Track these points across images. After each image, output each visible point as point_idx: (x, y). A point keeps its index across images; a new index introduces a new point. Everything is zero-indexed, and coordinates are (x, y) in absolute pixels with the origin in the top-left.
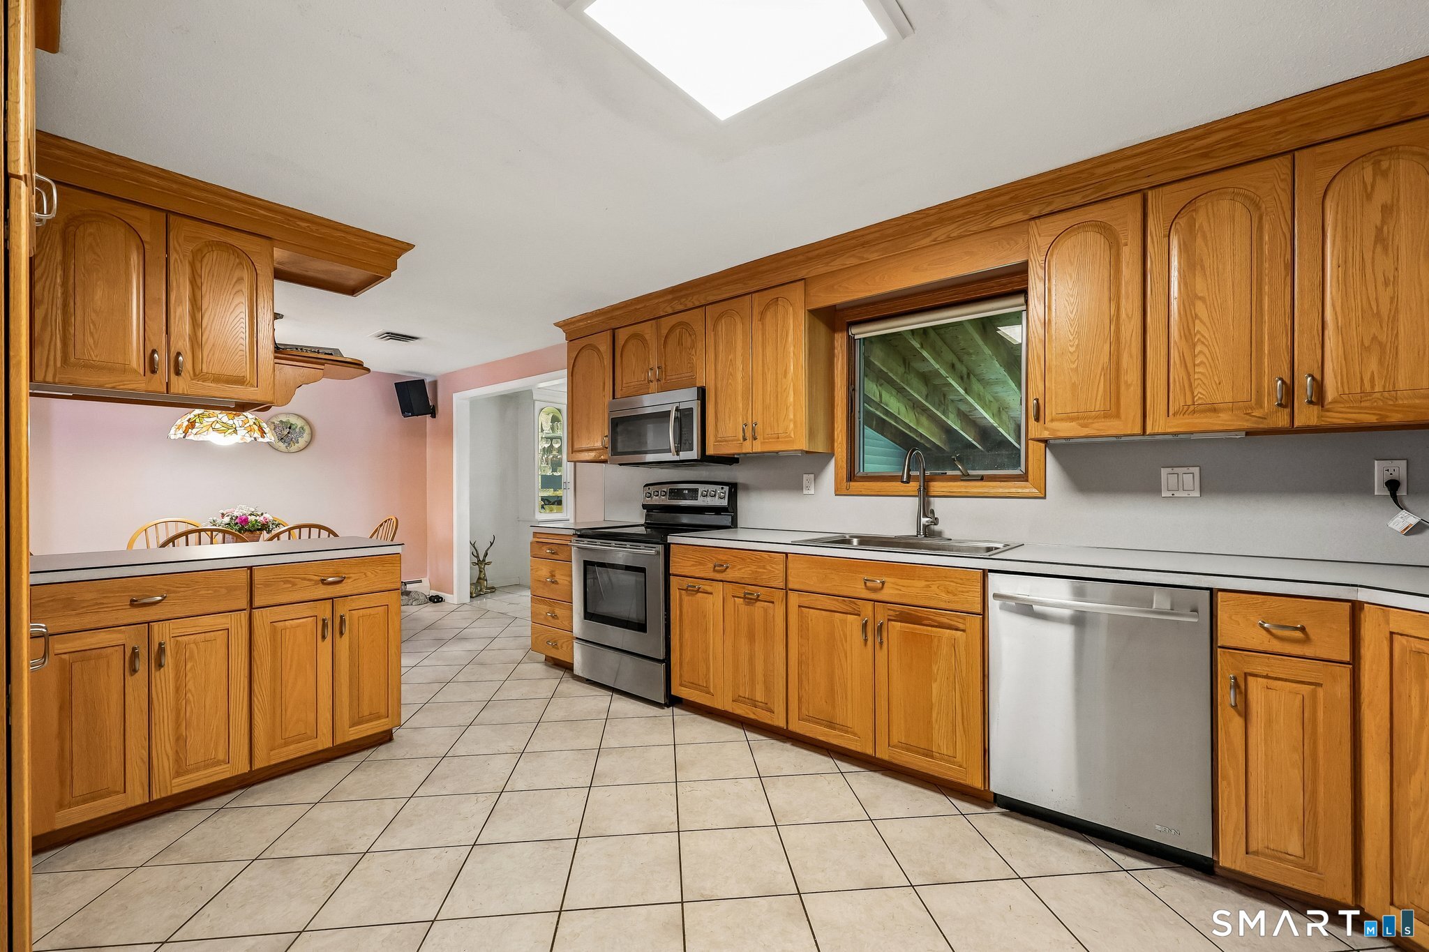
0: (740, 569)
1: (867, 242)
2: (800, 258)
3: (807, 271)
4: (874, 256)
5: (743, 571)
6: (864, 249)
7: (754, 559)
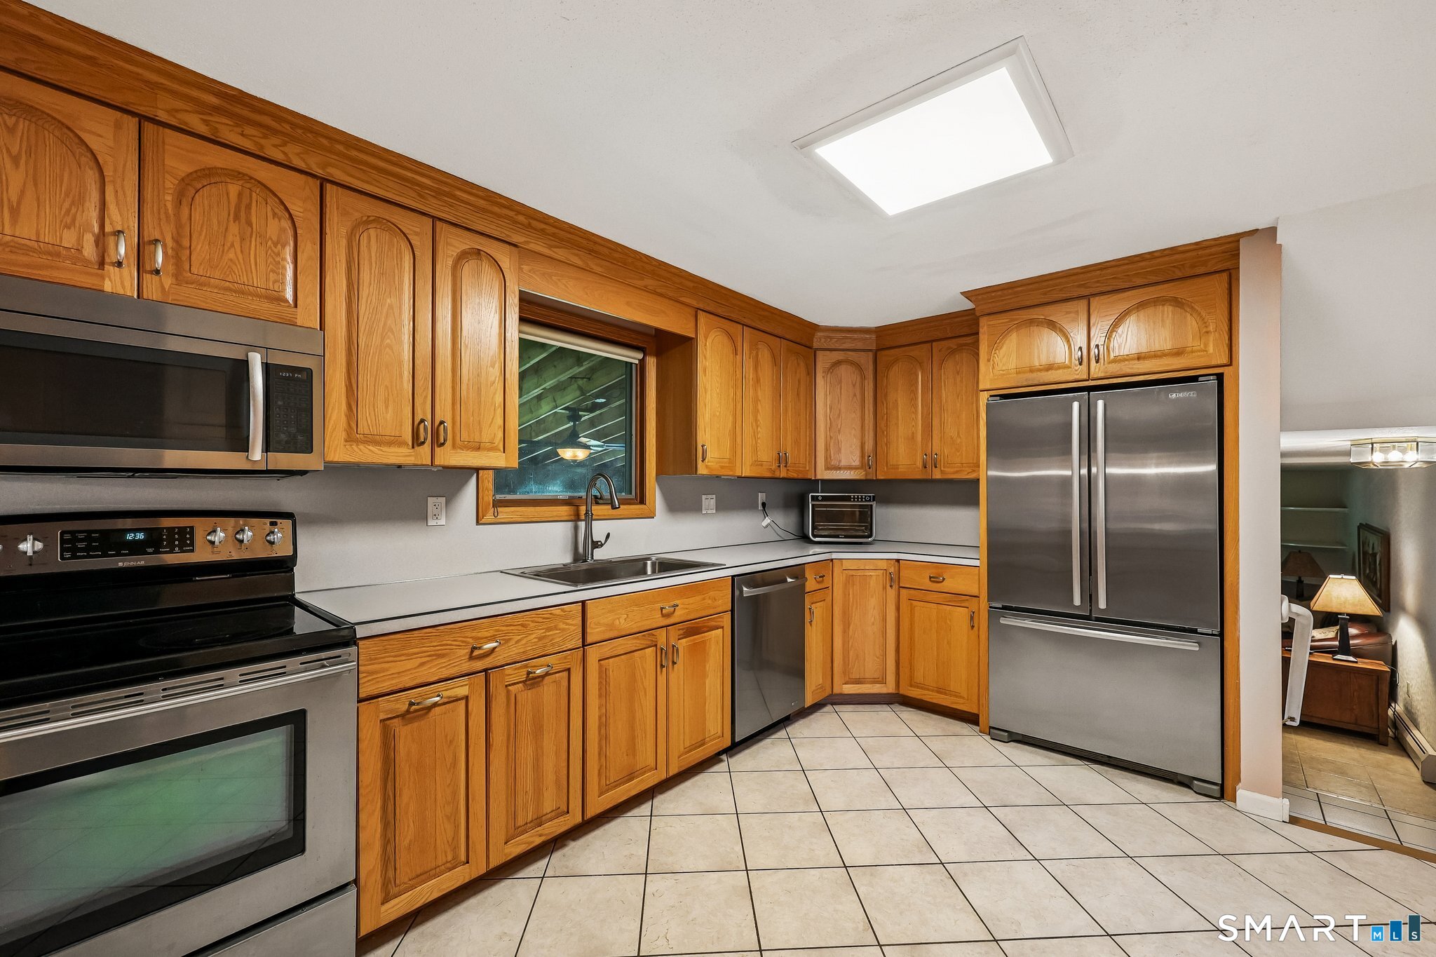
0: (517, 642)
1: (596, 252)
2: (521, 218)
3: (527, 240)
4: (598, 270)
5: (524, 642)
6: (590, 256)
7: (540, 620)
